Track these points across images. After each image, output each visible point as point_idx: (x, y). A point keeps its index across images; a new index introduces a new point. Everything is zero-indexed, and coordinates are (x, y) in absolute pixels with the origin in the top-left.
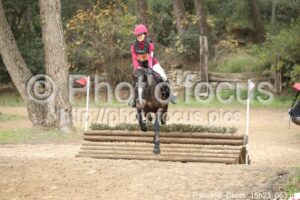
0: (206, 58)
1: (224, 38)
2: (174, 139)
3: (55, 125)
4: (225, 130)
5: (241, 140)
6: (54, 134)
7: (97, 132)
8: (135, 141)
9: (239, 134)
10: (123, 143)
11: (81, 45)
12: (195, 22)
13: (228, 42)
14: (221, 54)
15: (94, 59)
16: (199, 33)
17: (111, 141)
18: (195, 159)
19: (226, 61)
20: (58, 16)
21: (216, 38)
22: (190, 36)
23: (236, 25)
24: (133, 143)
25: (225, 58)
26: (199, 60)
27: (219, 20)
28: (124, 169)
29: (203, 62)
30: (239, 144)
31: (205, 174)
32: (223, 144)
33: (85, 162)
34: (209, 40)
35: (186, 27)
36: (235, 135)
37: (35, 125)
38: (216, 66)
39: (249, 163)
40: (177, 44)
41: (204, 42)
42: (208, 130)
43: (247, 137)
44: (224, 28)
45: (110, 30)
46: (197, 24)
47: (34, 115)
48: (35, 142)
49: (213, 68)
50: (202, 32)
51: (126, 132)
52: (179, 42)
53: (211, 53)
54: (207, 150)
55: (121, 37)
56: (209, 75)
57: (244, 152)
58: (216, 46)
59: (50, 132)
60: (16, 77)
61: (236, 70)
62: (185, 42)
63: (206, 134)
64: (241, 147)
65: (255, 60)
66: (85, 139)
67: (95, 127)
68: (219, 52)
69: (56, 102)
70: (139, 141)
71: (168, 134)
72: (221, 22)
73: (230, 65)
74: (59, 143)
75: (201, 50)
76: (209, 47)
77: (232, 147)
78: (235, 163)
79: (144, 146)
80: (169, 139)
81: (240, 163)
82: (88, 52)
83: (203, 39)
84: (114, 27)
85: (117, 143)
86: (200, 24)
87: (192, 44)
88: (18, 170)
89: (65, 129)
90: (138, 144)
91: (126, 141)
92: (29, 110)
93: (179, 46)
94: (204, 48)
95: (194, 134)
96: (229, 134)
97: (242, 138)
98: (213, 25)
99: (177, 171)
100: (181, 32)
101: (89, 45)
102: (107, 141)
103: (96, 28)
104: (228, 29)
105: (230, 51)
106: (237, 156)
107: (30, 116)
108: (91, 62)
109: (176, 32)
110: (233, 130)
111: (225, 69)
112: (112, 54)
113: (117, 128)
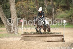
0: (54, 14)
1: (58, 9)
2: (45, 36)
3: (13, 32)
4: (58, 33)
5: (62, 36)
6: (13, 35)
7: (25, 34)
8: (35, 36)
9: (62, 34)
10: (32, 37)
11: (19, 11)
12: (50, 4)
13: (60, 10)
14: (58, 13)
15: (23, 14)
16: (51, 7)
17: (29, 36)
18: (51, 41)
19: (59, 15)
20: (14, 3)
21: (56, 8)
22: (49, 8)
23: (62, 5)
24: (34, 37)
25: (59, 14)
26: (51, 15)
27: (57, 3)
28: (32, 43)
29: (53, 15)
30: (62, 37)
31: (53, 44)
32: (58, 37)
33: (22, 42)
34: (54, 9)
35: (48, 6)
36: (61, 34)
37: (8, 33)
38: (56, 16)
39: (64, 42)
40: (45, 10)
41: (53, 10)
42: (54, 33)
43: (64, 35)
44: (58, 5)
45: (27, 6)
46: (51, 5)
47: (8, 30)
48: (8, 37)
49: (55, 17)
50: (52, 7)
51: (33, 34)
52: (46, 10)
53: (55, 12)
54: (54, 39)
55: (30, 8)
56: (54, 19)
57: (63, 39)
58: (56, 11)
59: (12, 34)
60: (3, 20)
61: (62, 17)
62: (48, 10)
63: (53, 34)
64: (62, 38)
65: (67, 15)
66: (22, 36)
67: (24, 33)
68: (57, 12)
69: (14, 26)
70: (36, 36)
71: (44, 34)
72: (58, 4)
73: (60, 16)
74: (15, 37)
75: (52, 12)
76: (54, 11)
77: (60, 38)
78: (61, 42)
79: (37, 38)
80: (44, 36)
81: (62, 42)
82: (21, 13)
83: (53, 9)
84: (28, 5)
85: (30, 37)
86: (52, 5)
87: (50, 10)
88: (5, 44)
89: (16, 34)
90: (36, 37)
91: (32, 36)
92: (6, 28)
93: (46, 11)
94: (53, 11)
95: (50, 34)
96: (59, 34)
97: (63, 35)
98: (55, 5)
99: (46, 44)
100: (46, 7)
101: (21, 11)
102: (27, 36)
103: (23, 6)
104: (60, 6)
105: (60, 12)
106: (61, 40)
107: (7, 30)
108: (22, 15)
109: (45, 7)
110: (60, 33)
111: (59, 17)
112: (27, 13)
113: (30, 33)
